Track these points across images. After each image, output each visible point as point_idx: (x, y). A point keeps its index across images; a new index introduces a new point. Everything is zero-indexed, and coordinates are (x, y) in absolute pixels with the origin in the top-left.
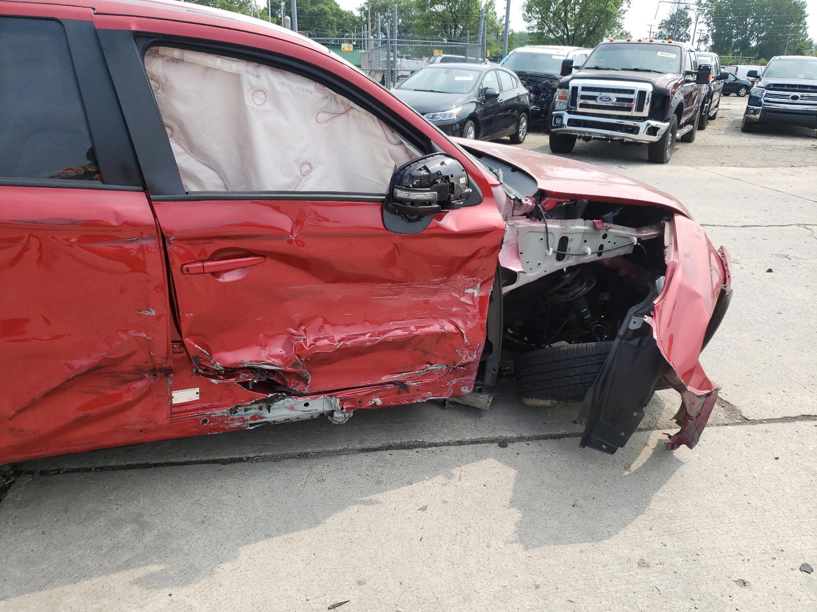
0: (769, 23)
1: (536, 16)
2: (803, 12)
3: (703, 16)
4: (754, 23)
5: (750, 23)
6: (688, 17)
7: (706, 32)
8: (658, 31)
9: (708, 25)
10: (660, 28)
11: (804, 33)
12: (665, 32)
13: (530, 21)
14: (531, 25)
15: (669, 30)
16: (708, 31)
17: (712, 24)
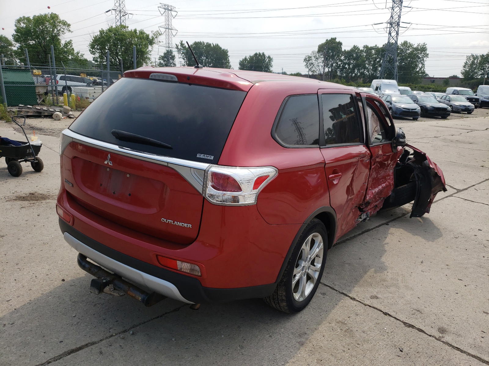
0: (212, 60)
1: (98, 51)
2: (227, 55)
3: (181, 55)
4: (206, 59)
5: (204, 59)
6: (173, 55)
7: (183, 63)
8: (158, 61)
9: (184, 59)
10: (159, 59)
11: (229, 65)
12: (162, 62)
13: (95, 54)
14: (95, 56)
15: (164, 61)
16: (185, 62)
17: (185, 59)
